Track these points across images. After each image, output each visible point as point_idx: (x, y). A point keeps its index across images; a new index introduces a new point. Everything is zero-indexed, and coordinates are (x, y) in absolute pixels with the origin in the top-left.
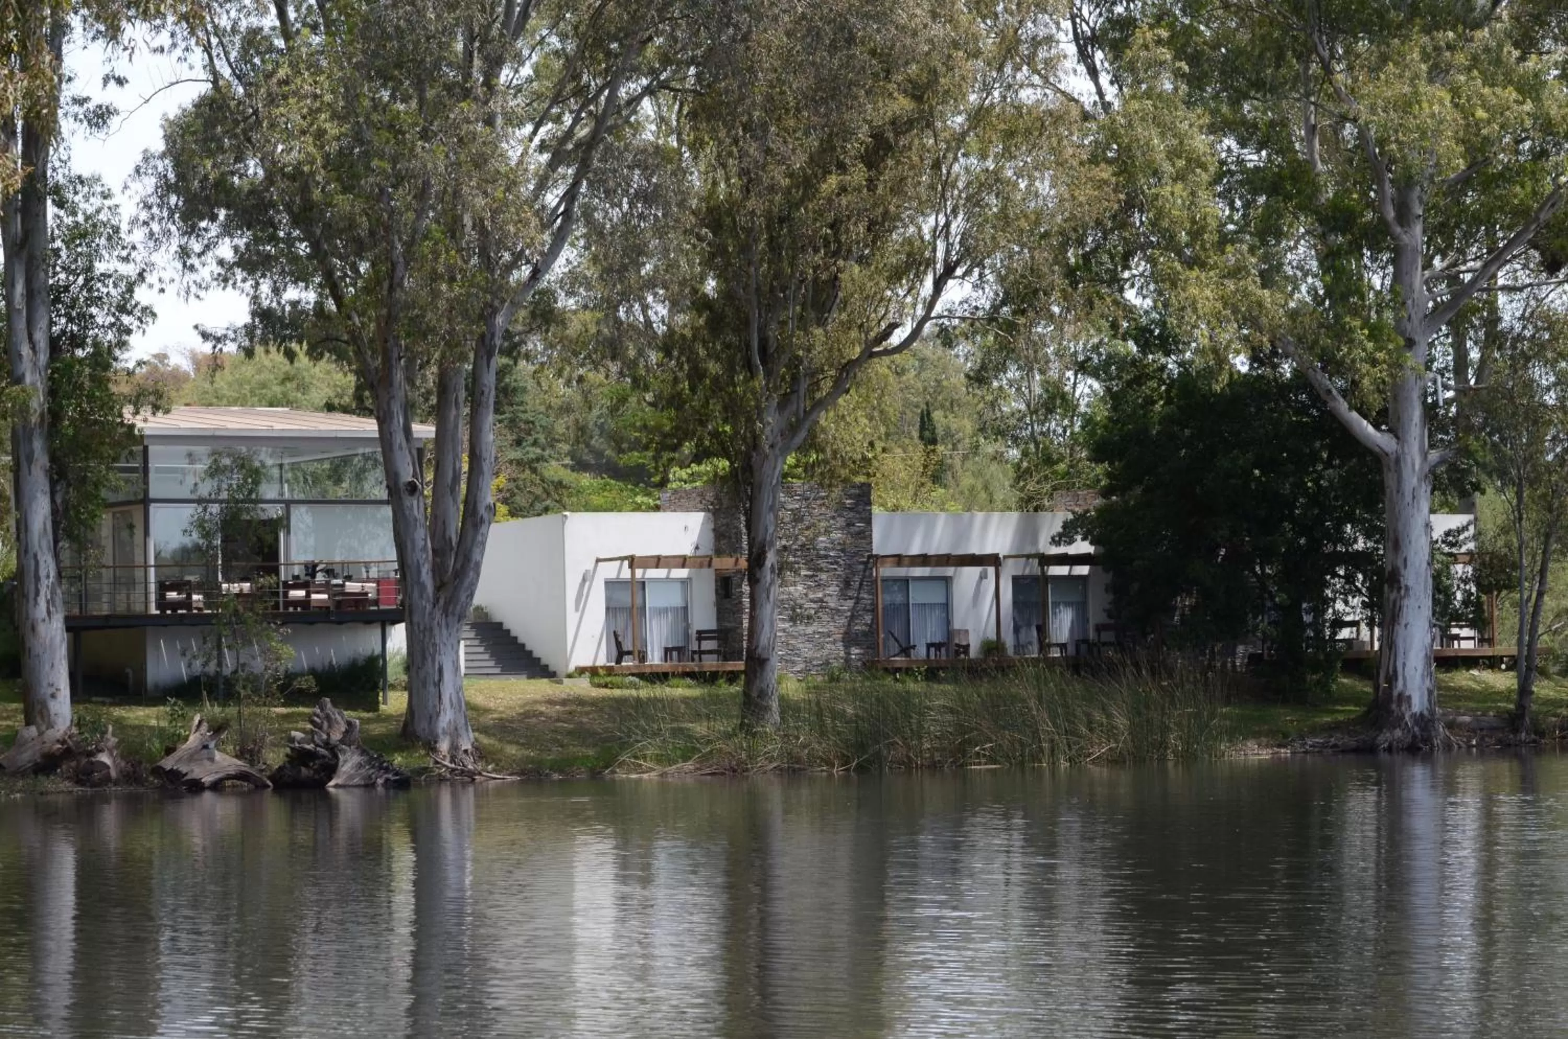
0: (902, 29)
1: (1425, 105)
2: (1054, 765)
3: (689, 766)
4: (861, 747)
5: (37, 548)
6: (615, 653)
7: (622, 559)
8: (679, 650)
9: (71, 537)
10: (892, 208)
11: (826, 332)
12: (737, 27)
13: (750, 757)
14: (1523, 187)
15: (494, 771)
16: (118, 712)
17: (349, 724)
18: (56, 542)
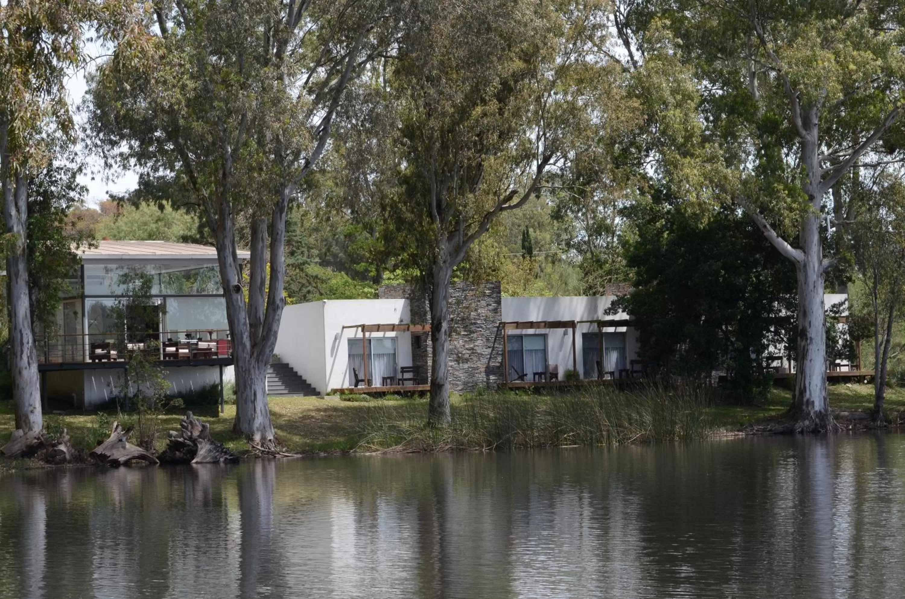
0: (519, 22)
1: (820, 62)
2: (610, 444)
3: (399, 447)
4: (498, 436)
5: (21, 326)
6: (354, 381)
7: (357, 326)
8: (392, 379)
9: (40, 319)
10: (513, 124)
11: (475, 196)
12: (423, 22)
13: (434, 442)
14: (875, 107)
15: (287, 451)
16: (68, 419)
17: (203, 426)
18: (32, 322)
